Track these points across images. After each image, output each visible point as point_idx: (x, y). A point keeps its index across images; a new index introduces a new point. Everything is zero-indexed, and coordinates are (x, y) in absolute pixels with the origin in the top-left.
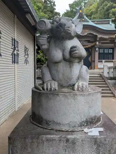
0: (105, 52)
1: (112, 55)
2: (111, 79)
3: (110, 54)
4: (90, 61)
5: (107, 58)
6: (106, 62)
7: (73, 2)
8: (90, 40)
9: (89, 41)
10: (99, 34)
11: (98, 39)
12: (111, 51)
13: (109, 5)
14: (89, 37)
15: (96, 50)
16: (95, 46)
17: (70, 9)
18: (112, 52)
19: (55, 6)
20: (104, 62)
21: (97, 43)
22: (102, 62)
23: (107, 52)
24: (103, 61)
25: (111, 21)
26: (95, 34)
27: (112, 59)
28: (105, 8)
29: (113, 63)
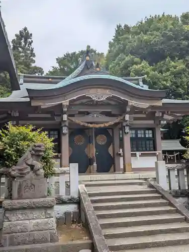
0: (139, 136)
1: (152, 142)
2: (177, 195)
3: (149, 139)
4: (112, 155)
5: (144, 149)
6: (142, 155)
7: (65, 56)
8: (110, 112)
9: (108, 114)
10: (131, 98)
11: (128, 109)
12: (149, 134)
13: (127, 59)
14: (109, 104)
15: (126, 131)
16: (122, 123)
17: (60, 65)
18: (151, 136)
19: (34, 56)
20: (140, 156)
21: (127, 117)
22: (136, 156)
23: (143, 136)
24: (138, 153)
25: (141, 80)
26: (122, 98)
27: (152, 149)
28: (122, 64)
29: (156, 157)
